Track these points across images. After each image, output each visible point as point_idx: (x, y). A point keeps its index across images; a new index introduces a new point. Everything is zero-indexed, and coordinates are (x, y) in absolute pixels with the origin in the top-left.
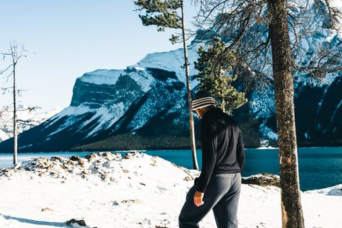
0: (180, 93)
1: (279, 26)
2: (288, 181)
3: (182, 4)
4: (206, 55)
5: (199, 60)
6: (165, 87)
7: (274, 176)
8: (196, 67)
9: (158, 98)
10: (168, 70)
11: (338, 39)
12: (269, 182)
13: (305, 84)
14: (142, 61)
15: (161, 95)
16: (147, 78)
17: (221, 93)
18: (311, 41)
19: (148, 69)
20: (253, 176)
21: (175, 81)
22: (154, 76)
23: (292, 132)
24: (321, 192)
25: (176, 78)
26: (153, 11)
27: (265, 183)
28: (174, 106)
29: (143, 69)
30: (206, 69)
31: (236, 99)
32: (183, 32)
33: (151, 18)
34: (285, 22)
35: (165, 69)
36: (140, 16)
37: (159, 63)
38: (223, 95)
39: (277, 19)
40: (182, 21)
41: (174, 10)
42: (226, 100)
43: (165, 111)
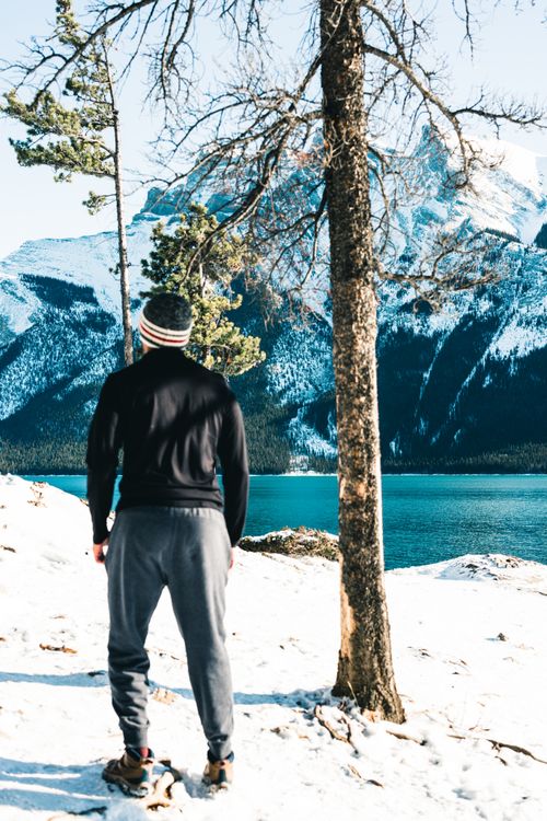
0: (104, 340)
1: (348, 174)
2: (357, 537)
3: (115, 119)
4: (171, 244)
5: (153, 255)
6: (68, 323)
7: (321, 534)
8: (145, 273)
9: (49, 348)
10: (76, 283)
11: (470, 229)
12: (308, 548)
13: (395, 328)
14: (12, 258)
15: (56, 343)
16: (22, 299)
17: (204, 335)
18: (411, 231)
19: (28, 278)
20: (274, 534)
21: (91, 308)
22: (40, 295)
23: (368, 423)
24: (426, 573)
25: (94, 302)
26: (46, 131)
27: (299, 551)
28: (87, 368)
29: (14, 278)
30: (171, 278)
31: (239, 352)
32: (117, 187)
33: (40, 148)
34: (360, 166)
35: (69, 280)
36: (11, 142)
37: (53, 264)
38: (208, 341)
39: (345, 157)
40: (116, 161)
41: (98, 133)
42: (215, 355)
43: (65, 382)
